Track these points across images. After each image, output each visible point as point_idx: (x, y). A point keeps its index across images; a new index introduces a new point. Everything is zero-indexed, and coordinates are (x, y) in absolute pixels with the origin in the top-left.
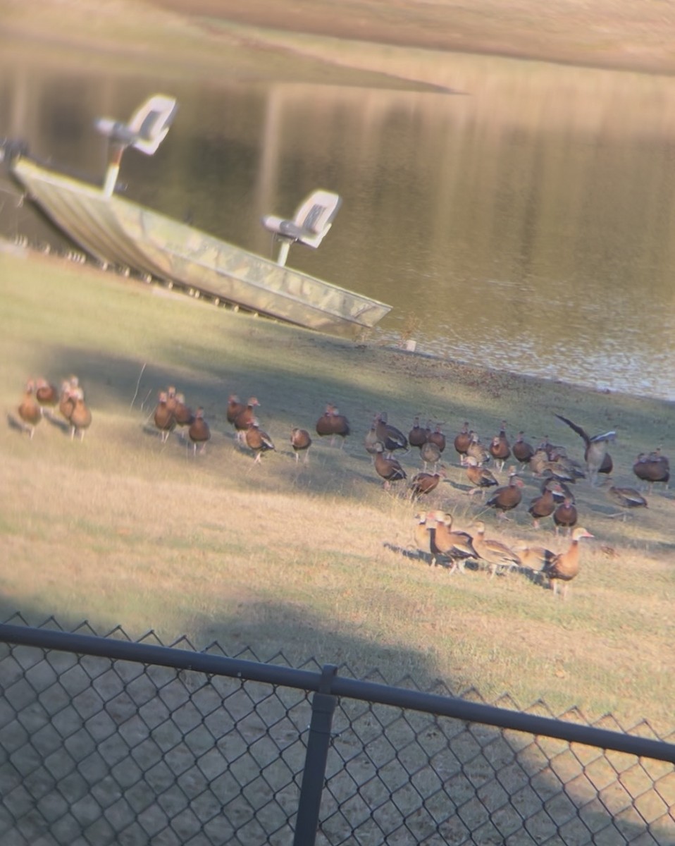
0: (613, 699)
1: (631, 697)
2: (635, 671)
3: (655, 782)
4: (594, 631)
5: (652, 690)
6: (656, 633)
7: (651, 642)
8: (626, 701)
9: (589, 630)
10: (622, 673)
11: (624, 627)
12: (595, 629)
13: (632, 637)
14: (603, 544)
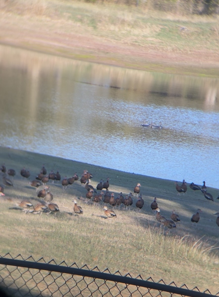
0: (9, 248)
1: (15, 247)
2: (17, 239)
3: (22, 274)
4: (4, 226)
5: (22, 245)
6: (24, 226)
7: (23, 229)
8: (14, 248)
9: (3, 226)
10: (13, 239)
11: (14, 224)
12: (5, 226)
13: (16, 228)
14: (8, 198)
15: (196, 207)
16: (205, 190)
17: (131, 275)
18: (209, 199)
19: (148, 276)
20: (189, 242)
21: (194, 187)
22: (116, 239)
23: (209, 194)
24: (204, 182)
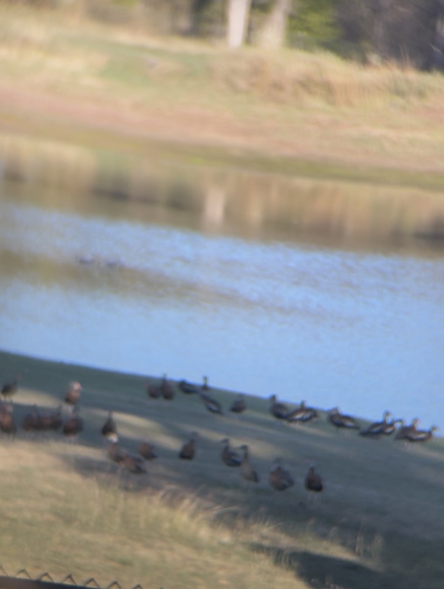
15: (190, 428)
16: (206, 393)
17: (52, 575)
18: (214, 411)
19: (86, 576)
20: (173, 501)
21: (185, 388)
22: (20, 502)
23: (214, 402)
24: (205, 378)
